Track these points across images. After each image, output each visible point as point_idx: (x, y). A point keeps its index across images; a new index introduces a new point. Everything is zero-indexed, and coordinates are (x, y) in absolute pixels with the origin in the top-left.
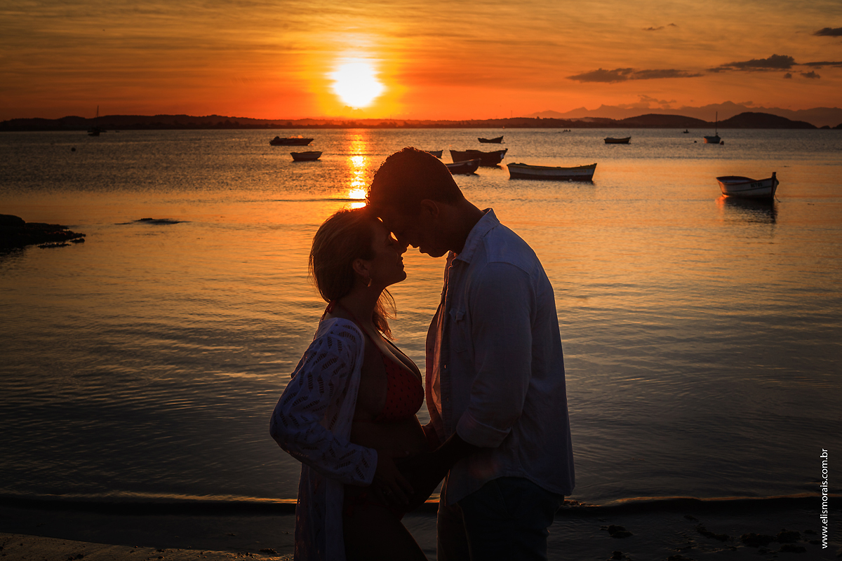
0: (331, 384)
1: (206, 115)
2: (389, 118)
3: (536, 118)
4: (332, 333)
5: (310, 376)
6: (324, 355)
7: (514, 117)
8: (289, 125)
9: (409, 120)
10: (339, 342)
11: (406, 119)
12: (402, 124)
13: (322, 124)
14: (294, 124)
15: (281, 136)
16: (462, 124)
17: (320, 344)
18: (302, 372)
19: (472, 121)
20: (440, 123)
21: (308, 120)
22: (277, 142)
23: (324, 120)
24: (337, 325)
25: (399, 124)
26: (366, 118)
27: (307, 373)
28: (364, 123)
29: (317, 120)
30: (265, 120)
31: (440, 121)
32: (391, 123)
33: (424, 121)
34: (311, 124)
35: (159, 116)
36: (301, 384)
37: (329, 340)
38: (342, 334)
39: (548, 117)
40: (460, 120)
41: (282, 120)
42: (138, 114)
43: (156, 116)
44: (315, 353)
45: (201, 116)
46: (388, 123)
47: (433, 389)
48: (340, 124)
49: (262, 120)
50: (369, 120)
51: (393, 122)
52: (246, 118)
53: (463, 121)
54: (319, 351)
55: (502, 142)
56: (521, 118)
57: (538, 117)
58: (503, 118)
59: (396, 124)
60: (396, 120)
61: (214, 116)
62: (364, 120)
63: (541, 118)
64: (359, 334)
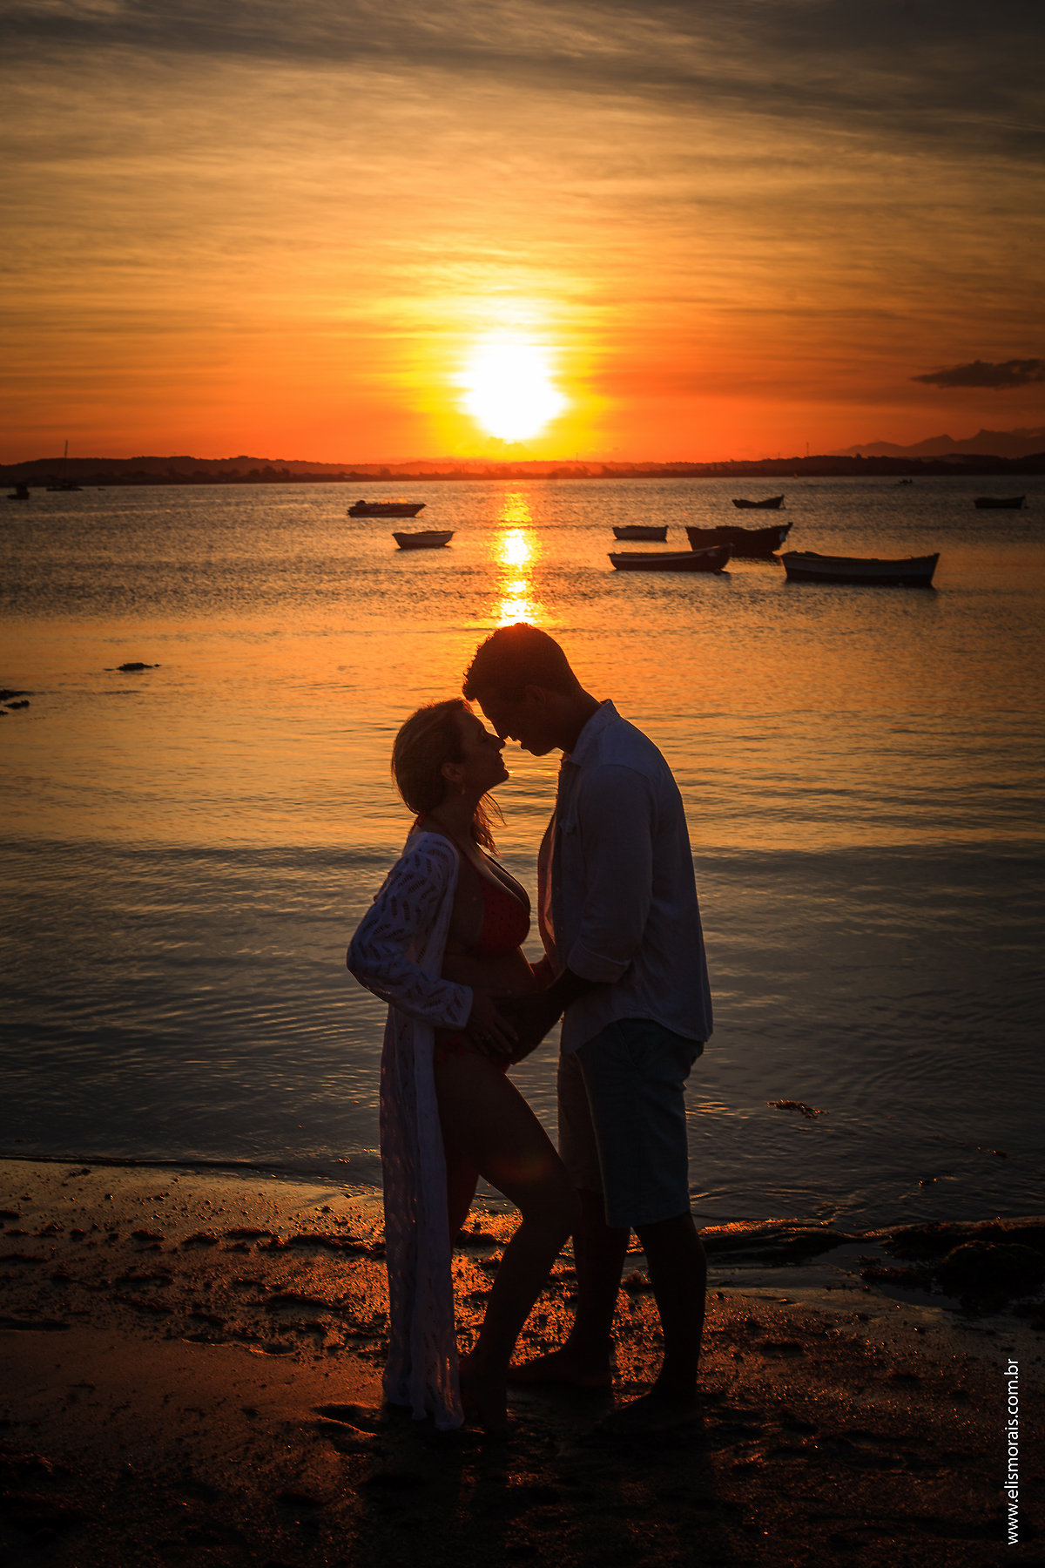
0: (418, 911)
1: (227, 458)
2: (574, 459)
3: (854, 456)
4: (420, 850)
5: (394, 900)
6: (410, 876)
7: (812, 454)
8: (385, 474)
9: (612, 463)
10: (428, 861)
11: (606, 460)
12: (599, 470)
13: (447, 471)
14: (393, 472)
15: (369, 500)
16: (712, 469)
17: (407, 863)
18: (385, 895)
19: (733, 462)
20: (670, 468)
21: (420, 463)
22: (361, 511)
23: (450, 464)
24: (426, 841)
25: (593, 470)
26: (530, 460)
27: (390, 897)
28: (526, 470)
29: (437, 465)
30: (339, 465)
31: (672, 463)
32: (578, 469)
33: (641, 465)
34: (426, 471)
35: (139, 458)
36: (383, 910)
37: (417, 859)
38: (432, 852)
39: (878, 454)
40: (710, 461)
41: (372, 465)
42: (100, 457)
43: (134, 459)
44: (400, 874)
45: (219, 458)
46: (572, 468)
47: (546, 918)
48: (480, 471)
49: (333, 465)
50: (534, 463)
51: (581, 467)
52: (304, 462)
53: (715, 464)
54: (404, 871)
55: (781, 506)
56: (825, 457)
57: (858, 456)
58: (790, 457)
59: (586, 470)
60: (589, 463)
61: (243, 459)
62: (527, 463)
63: (865, 456)
64: (452, 852)
